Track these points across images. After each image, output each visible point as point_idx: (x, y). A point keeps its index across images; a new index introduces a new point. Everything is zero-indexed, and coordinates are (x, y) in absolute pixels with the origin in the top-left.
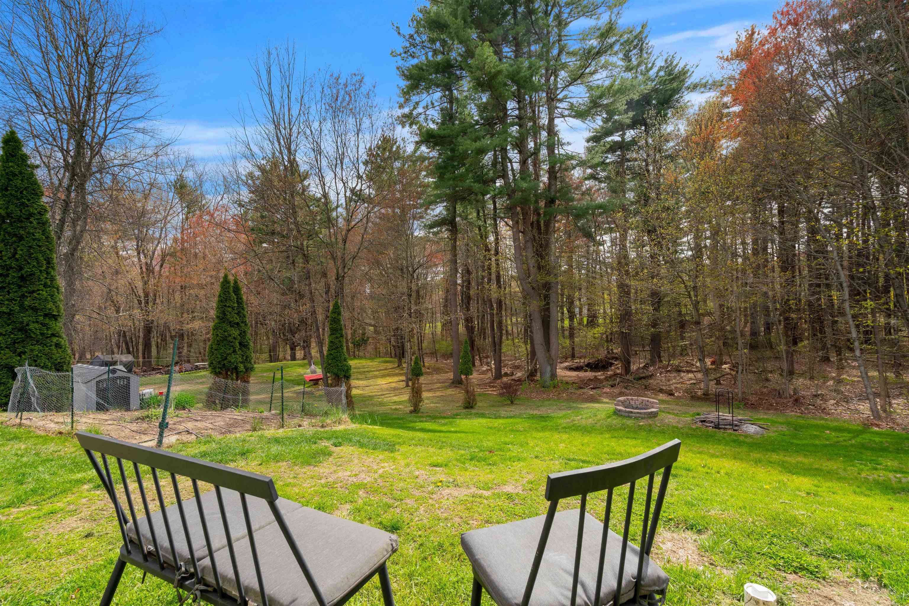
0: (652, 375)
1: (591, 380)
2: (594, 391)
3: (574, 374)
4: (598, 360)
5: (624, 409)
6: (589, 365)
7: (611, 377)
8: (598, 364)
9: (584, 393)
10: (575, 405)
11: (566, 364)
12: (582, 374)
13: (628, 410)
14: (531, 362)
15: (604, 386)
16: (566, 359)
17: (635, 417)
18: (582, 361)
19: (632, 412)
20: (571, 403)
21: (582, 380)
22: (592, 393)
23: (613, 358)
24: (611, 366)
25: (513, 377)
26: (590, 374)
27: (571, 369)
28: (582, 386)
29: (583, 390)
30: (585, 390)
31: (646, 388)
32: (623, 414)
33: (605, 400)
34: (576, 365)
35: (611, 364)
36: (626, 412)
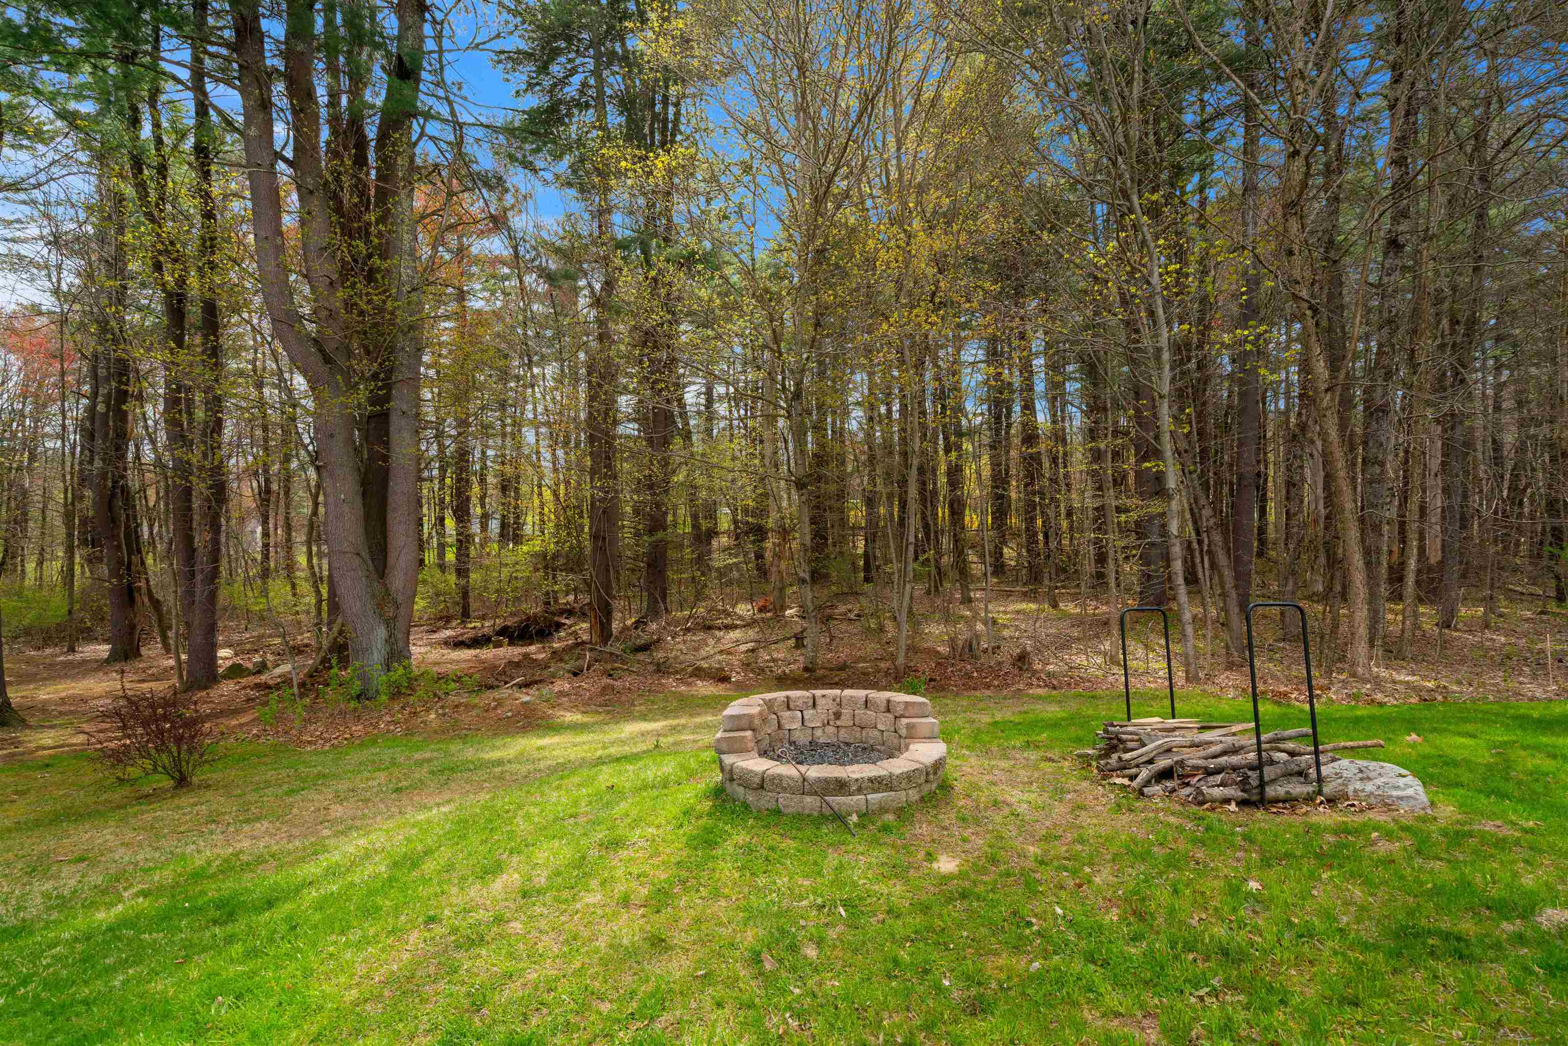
0: (658, 641)
1: (518, 665)
2: (533, 691)
3: (467, 654)
4: (528, 619)
5: (788, 770)
6: (504, 631)
7: (568, 649)
8: (527, 626)
9: (500, 703)
10: (470, 753)
11: (448, 633)
12: (487, 653)
13: (815, 772)
14: (330, 624)
15: (553, 676)
16: (448, 622)
17: (866, 816)
18: (487, 624)
19: (841, 786)
20: (454, 747)
21: (490, 668)
22: (526, 698)
23: (562, 612)
24: (557, 630)
25: (263, 678)
26: (508, 652)
27: (458, 644)
28: (491, 681)
29: (496, 694)
30: (504, 692)
31: (661, 669)
32: (789, 803)
33: (571, 717)
34: (471, 634)
35: (559, 626)
36: (805, 787)
